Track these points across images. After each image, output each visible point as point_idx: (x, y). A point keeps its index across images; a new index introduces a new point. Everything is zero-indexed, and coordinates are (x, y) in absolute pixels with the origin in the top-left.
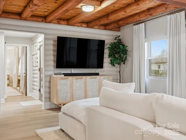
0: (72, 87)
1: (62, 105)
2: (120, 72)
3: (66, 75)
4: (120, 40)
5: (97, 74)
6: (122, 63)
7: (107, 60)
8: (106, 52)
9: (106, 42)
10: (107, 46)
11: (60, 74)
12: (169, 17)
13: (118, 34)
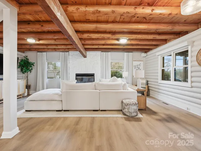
2: (27, 77)
4: (27, 58)
6: (29, 72)
12: (61, 53)
13: (24, 55)
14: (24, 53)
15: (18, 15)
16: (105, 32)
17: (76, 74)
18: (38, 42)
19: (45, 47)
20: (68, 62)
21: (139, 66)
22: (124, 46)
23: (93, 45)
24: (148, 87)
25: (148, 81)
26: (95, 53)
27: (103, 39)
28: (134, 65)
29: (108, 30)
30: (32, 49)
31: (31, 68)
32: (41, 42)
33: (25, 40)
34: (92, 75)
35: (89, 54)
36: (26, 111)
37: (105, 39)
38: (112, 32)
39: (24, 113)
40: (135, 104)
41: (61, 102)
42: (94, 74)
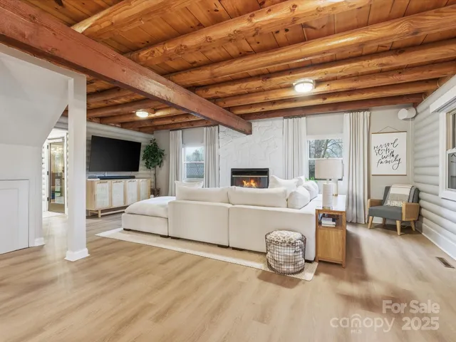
0: (111, 191)
1: (100, 212)
2: (155, 175)
3: (102, 178)
4: (155, 143)
5: (133, 177)
6: (158, 167)
7: (142, 163)
8: (142, 154)
9: (142, 144)
10: (142, 149)
11: (95, 178)
12: (205, 128)
13: (152, 137)
14: (153, 134)
15: (87, 84)
16: (248, 78)
17: (232, 169)
18: (153, 115)
19: (170, 121)
20: (217, 145)
21: (391, 147)
22: (325, 99)
23: (251, 106)
24: (421, 208)
25: (417, 191)
26: (271, 122)
27: (260, 91)
28: (373, 144)
29: (251, 72)
30: (159, 127)
31: (161, 160)
32: (159, 114)
33: (133, 114)
34: (265, 172)
35: (257, 125)
36: (124, 229)
37: (264, 91)
38: (263, 74)
39: (120, 232)
40: (290, 243)
41: (165, 221)
42: (268, 169)
